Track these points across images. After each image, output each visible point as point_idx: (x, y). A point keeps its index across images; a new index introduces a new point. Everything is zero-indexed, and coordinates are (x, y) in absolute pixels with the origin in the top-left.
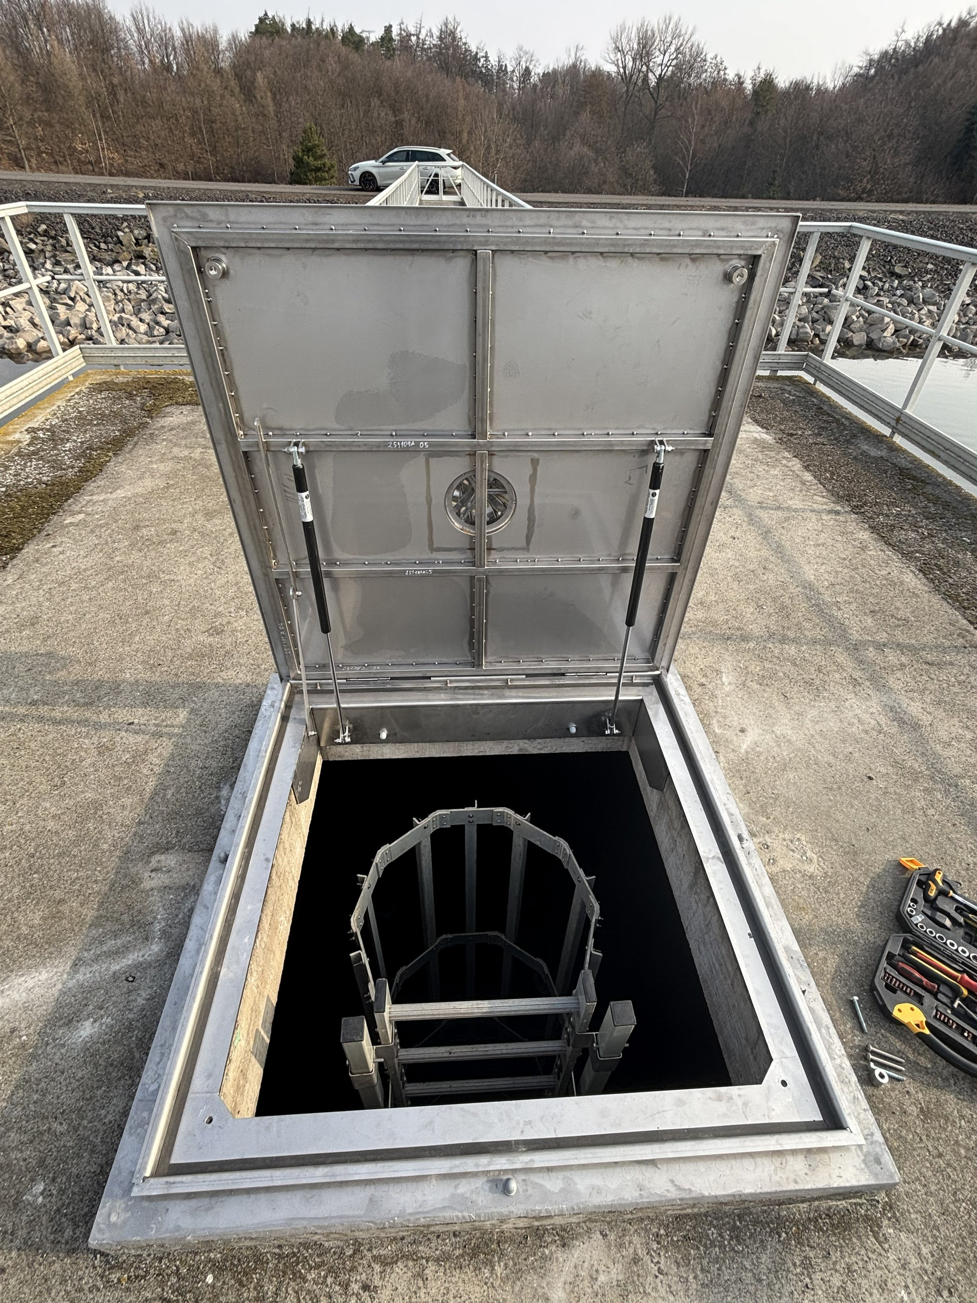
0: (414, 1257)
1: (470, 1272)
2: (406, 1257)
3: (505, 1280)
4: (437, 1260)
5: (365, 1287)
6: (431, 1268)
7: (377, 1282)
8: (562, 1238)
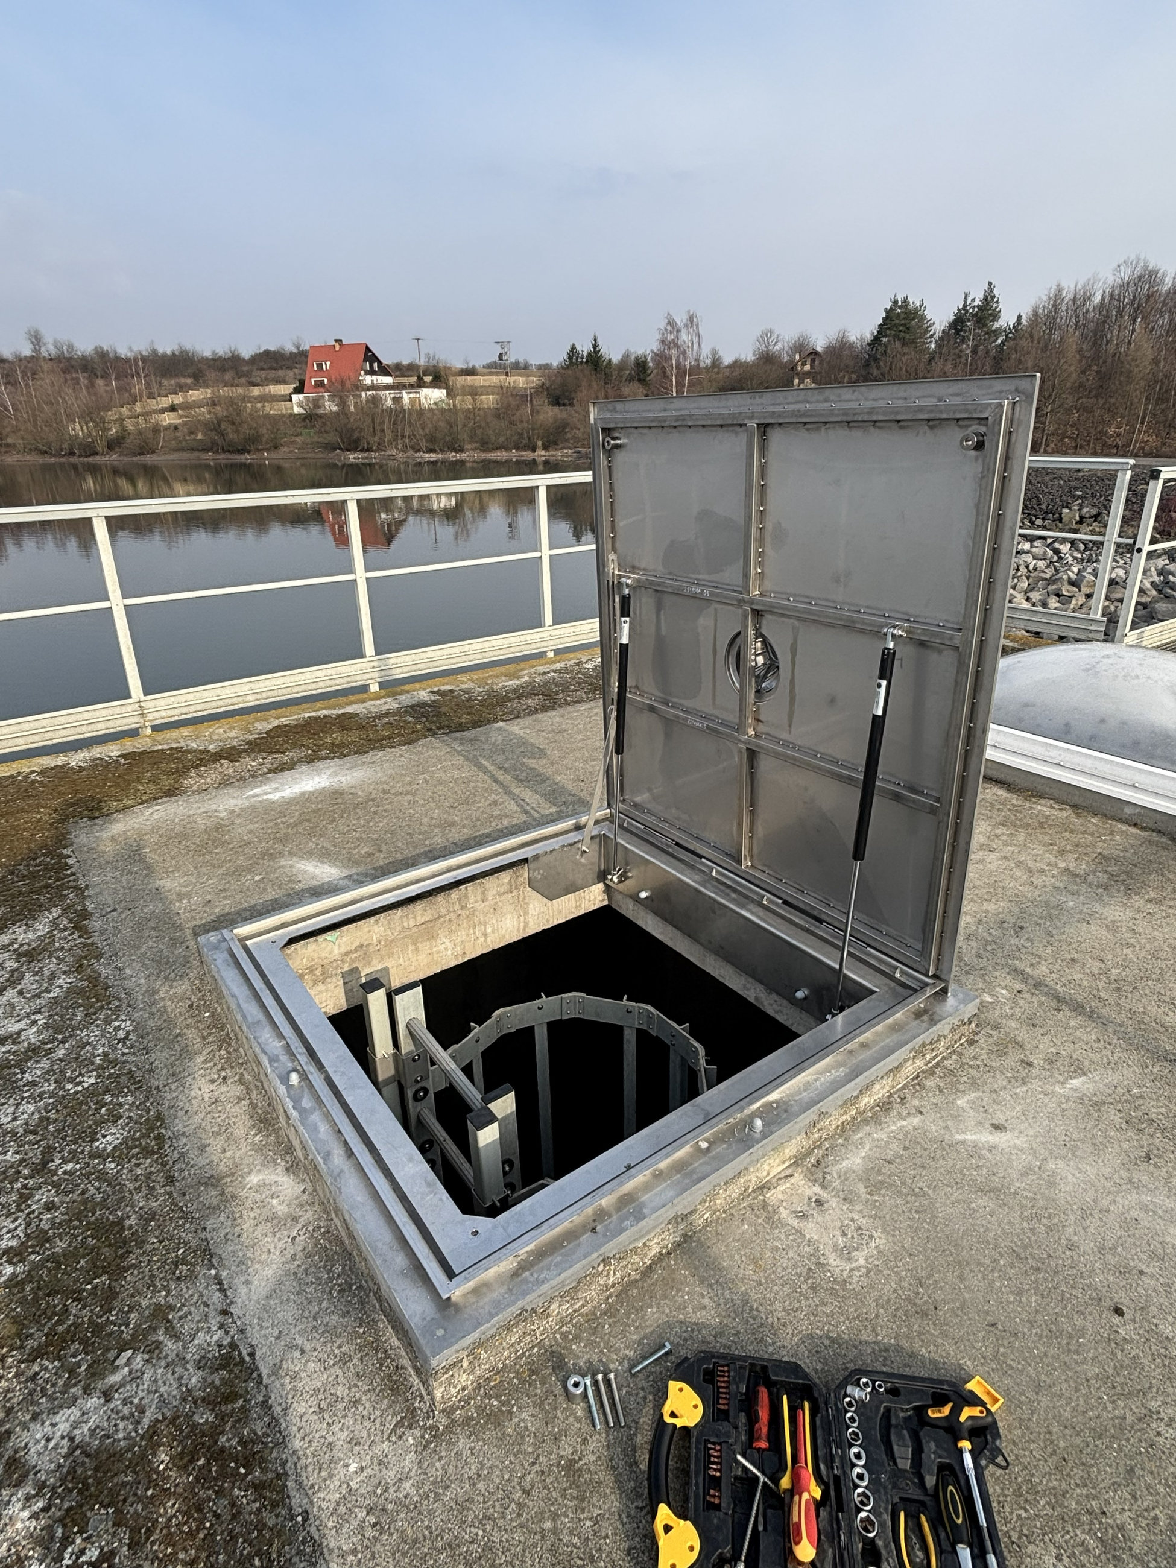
0: (248, 1091)
1: (251, 1122)
2: (247, 1088)
3: (253, 1144)
4: (251, 1103)
5: (225, 1078)
6: (246, 1102)
7: (229, 1082)
8: (292, 1166)
